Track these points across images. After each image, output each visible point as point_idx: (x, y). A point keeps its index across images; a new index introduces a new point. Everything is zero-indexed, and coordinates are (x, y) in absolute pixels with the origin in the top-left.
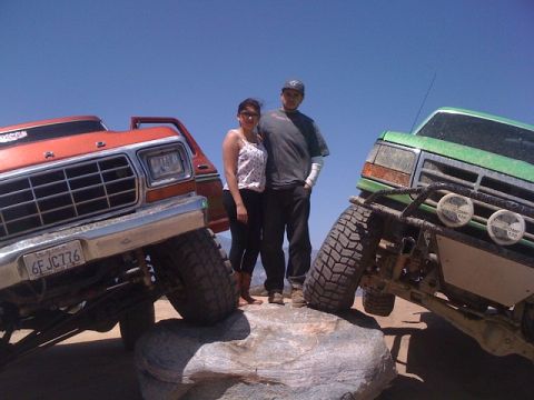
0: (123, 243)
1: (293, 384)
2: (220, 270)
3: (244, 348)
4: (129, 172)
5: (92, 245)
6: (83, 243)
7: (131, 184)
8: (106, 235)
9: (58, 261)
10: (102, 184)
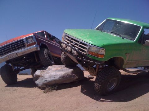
0: (22, 53)
1: (45, 77)
2: (44, 58)
3: (44, 71)
4: (23, 42)
5: (18, 54)
6: (16, 54)
7: (24, 44)
8: (20, 52)
9: (14, 56)
10: (20, 44)
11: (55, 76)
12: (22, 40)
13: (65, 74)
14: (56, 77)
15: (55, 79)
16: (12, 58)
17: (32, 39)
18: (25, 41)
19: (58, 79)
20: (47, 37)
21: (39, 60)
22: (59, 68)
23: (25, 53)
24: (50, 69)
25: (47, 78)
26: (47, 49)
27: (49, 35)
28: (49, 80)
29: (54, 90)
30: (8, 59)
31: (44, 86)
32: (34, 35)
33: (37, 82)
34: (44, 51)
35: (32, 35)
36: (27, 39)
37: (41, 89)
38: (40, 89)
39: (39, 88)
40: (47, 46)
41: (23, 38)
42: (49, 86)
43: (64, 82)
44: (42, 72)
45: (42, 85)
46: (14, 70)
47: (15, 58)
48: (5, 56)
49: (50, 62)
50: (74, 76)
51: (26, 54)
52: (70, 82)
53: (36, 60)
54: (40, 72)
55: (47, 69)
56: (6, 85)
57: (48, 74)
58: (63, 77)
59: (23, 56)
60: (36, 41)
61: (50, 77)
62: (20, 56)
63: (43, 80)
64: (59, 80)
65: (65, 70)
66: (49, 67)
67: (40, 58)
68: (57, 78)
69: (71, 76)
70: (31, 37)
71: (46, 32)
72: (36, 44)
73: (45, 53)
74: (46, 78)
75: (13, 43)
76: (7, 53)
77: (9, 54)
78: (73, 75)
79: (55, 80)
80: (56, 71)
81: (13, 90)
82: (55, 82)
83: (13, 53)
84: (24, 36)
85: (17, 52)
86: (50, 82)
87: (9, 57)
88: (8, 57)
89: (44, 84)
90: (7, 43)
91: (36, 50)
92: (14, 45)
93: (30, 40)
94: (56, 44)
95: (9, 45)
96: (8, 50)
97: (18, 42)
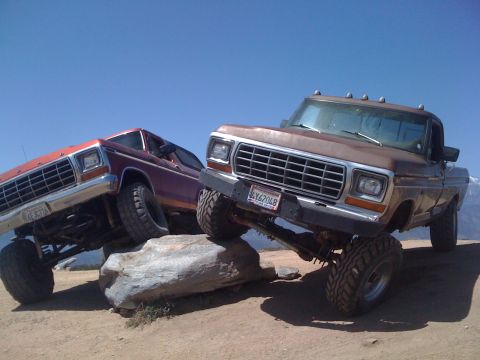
0: (66, 203)
1: (134, 277)
2: (134, 214)
3: (131, 258)
4: (69, 167)
5: (51, 205)
6: (46, 203)
7: (72, 173)
8: (59, 199)
9: (39, 213)
10: (58, 175)
11: (164, 270)
12: (66, 162)
13: (196, 263)
14: (166, 274)
15: (163, 281)
16: (35, 217)
17: (95, 157)
18: (74, 163)
19: (174, 280)
20: (149, 148)
21: (118, 222)
22: (179, 247)
23: (73, 203)
24: (150, 249)
25: (139, 280)
26: (146, 184)
27: (155, 142)
28: (146, 283)
29: (161, 315)
30: (23, 222)
31: (131, 306)
32: (104, 143)
33: (110, 293)
34: (135, 193)
35: (97, 145)
36: (80, 157)
37: (123, 316)
38: (118, 315)
39: (117, 311)
40: (148, 177)
41: (70, 155)
42: (146, 304)
43: (195, 291)
44: (124, 260)
45: (124, 303)
46: (41, 257)
47: (42, 219)
48: (13, 213)
49: (153, 226)
50: (225, 269)
51: (76, 206)
52: (212, 289)
53: (111, 222)
54: (118, 261)
55: (142, 251)
56: (17, 304)
57: (143, 268)
58: (190, 275)
59: (69, 210)
60: (107, 163)
61: (149, 274)
62: (60, 212)
63: (128, 287)
64: (176, 283)
65: (196, 251)
66: (150, 243)
67: (122, 216)
68: (170, 277)
69: (215, 269)
70: (95, 151)
71: (146, 133)
72: (108, 171)
73: (136, 199)
74: (136, 280)
75: (39, 173)
76: (19, 203)
77: (25, 206)
78: (222, 265)
79: (163, 286)
80: (168, 254)
81: (35, 321)
82: (164, 290)
83: (37, 201)
84: (72, 148)
85: (48, 198)
86: (147, 291)
87: (24, 217)
88: (20, 216)
89: (129, 299)
90: (19, 172)
91: (107, 190)
92: (41, 178)
93: (89, 160)
94: (178, 169)
95: (26, 178)
96: (22, 193)
97: (53, 167)
